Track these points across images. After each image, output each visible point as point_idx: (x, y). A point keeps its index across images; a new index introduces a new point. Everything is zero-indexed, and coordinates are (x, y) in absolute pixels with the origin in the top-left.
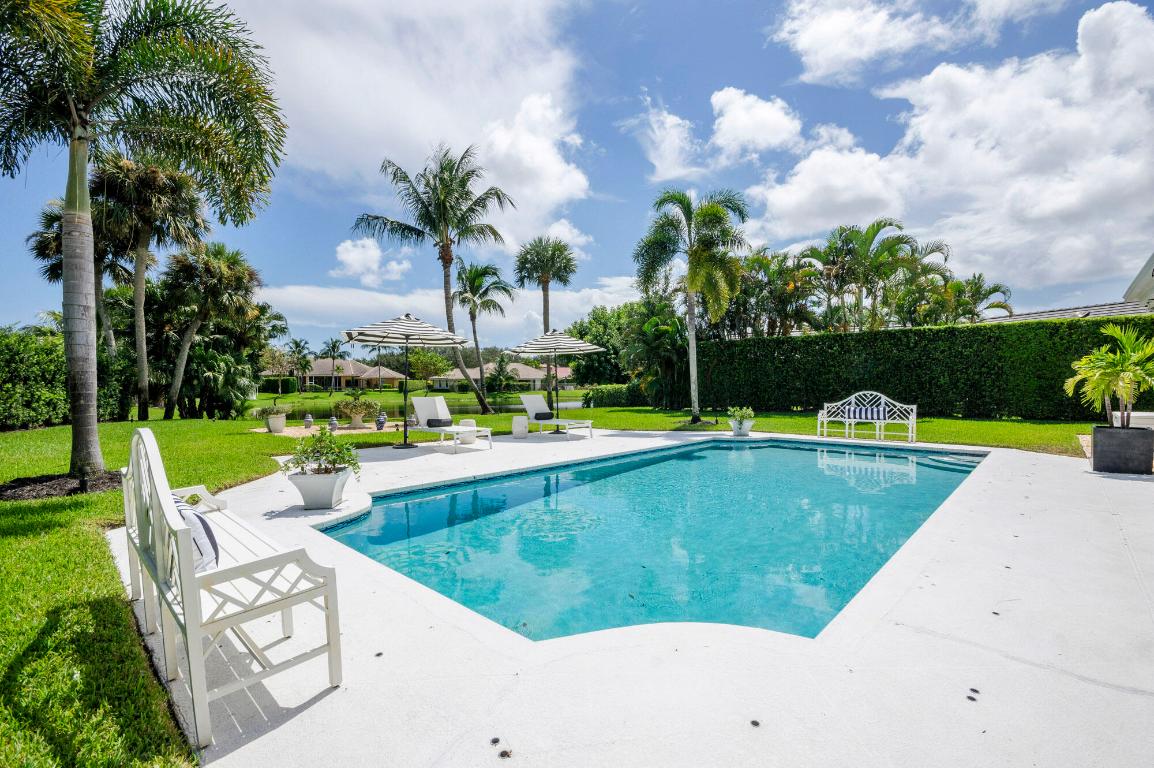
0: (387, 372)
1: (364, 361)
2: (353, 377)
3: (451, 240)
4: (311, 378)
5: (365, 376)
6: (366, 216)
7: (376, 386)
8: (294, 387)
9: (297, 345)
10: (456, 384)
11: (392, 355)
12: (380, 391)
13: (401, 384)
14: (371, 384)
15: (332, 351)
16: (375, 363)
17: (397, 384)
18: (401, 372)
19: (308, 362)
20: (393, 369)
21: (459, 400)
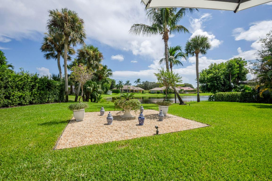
0: (140, 89)
1: (135, 86)
2: (132, 90)
3: (168, 30)
4: (123, 90)
5: (135, 89)
6: (134, 25)
7: (137, 92)
8: (120, 91)
9: (120, 82)
10: (156, 91)
11: (141, 84)
12: (138, 93)
13: (143, 91)
14: (136, 91)
15: (128, 83)
16: (137, 86)
17: (142, 91)
18: (143, 89)
19: (122, 86)
20: (141, 88)
21: (157, 96)
